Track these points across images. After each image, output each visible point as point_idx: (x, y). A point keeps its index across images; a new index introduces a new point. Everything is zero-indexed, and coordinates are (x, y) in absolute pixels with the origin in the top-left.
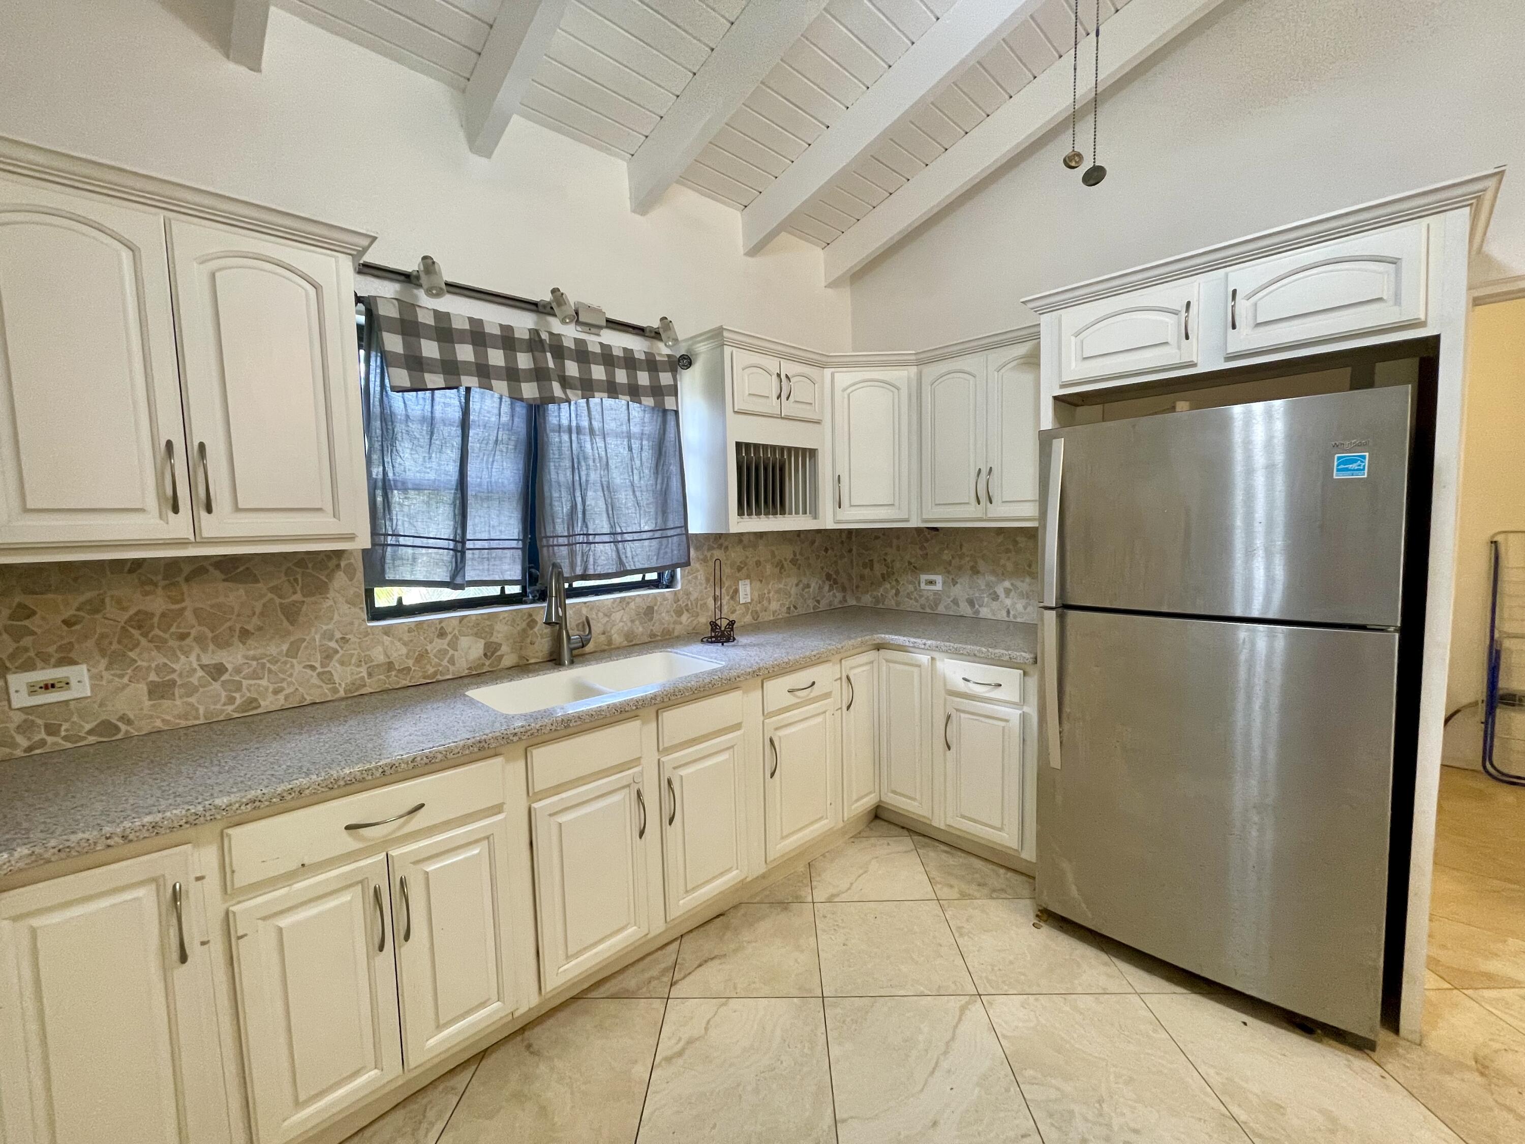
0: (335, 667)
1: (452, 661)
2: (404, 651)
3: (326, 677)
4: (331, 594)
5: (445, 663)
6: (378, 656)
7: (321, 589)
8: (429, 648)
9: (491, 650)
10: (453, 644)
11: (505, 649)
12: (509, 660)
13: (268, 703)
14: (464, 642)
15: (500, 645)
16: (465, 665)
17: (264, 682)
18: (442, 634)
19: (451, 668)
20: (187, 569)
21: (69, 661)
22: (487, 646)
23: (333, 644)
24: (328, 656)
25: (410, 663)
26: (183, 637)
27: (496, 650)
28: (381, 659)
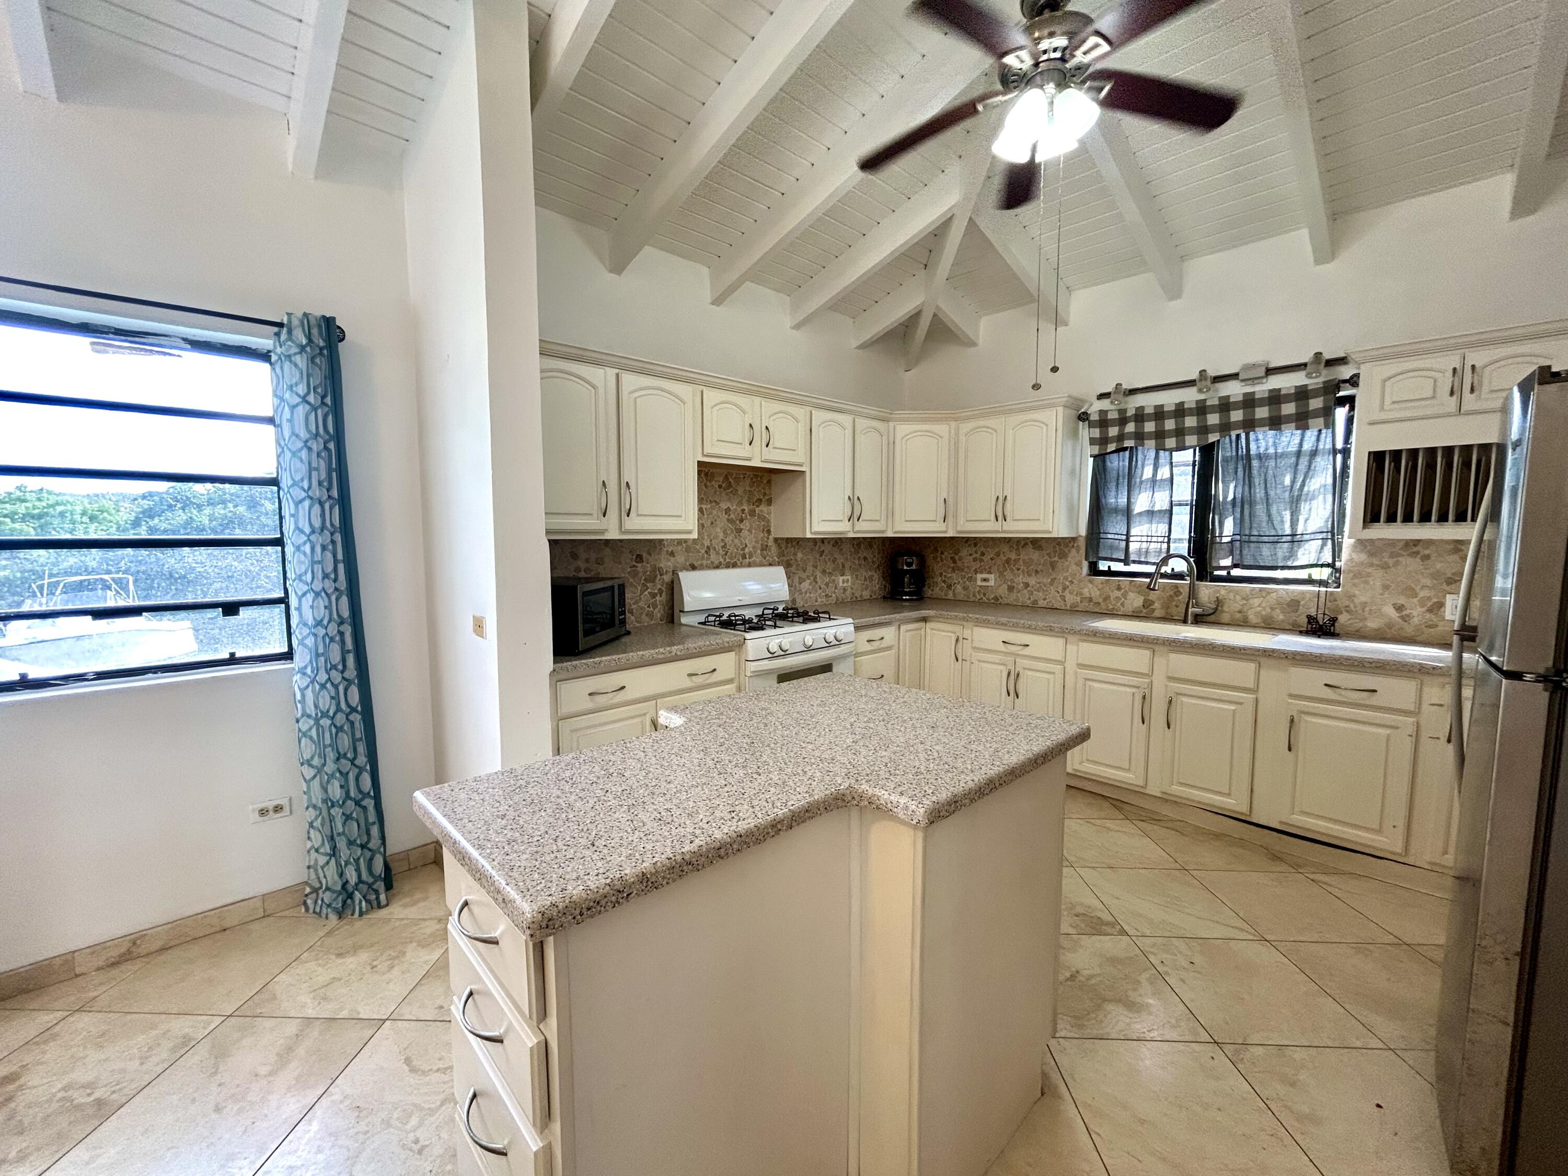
0: (1067, 593)
1: (1123, 605)
2: (1098, 593)
3: (1063, 598)
4: (1069, 559)
5: (1119, 604)
6: (1086, 592)
7: (1063, 556)
8: (1111, 594)
9: (1147, 604)
10: (1125, 595)
11: (1157, 605)
12: (1158, 613)
13: (1042, 603)
14: (1131, 595)
15: (1154, 603)
16: (1130, 609)
17: (1040, 594)
18: (1119, 588)
19: (1122, 609)
20: (1023, 543)
21: (990, 573)
22: (1145, 601)
23: (1068, 583)
24: (1064, 589)
25: (1100, 600)
26: (1018, 569)
27: (1150, 605)
28: (1088, 595)
